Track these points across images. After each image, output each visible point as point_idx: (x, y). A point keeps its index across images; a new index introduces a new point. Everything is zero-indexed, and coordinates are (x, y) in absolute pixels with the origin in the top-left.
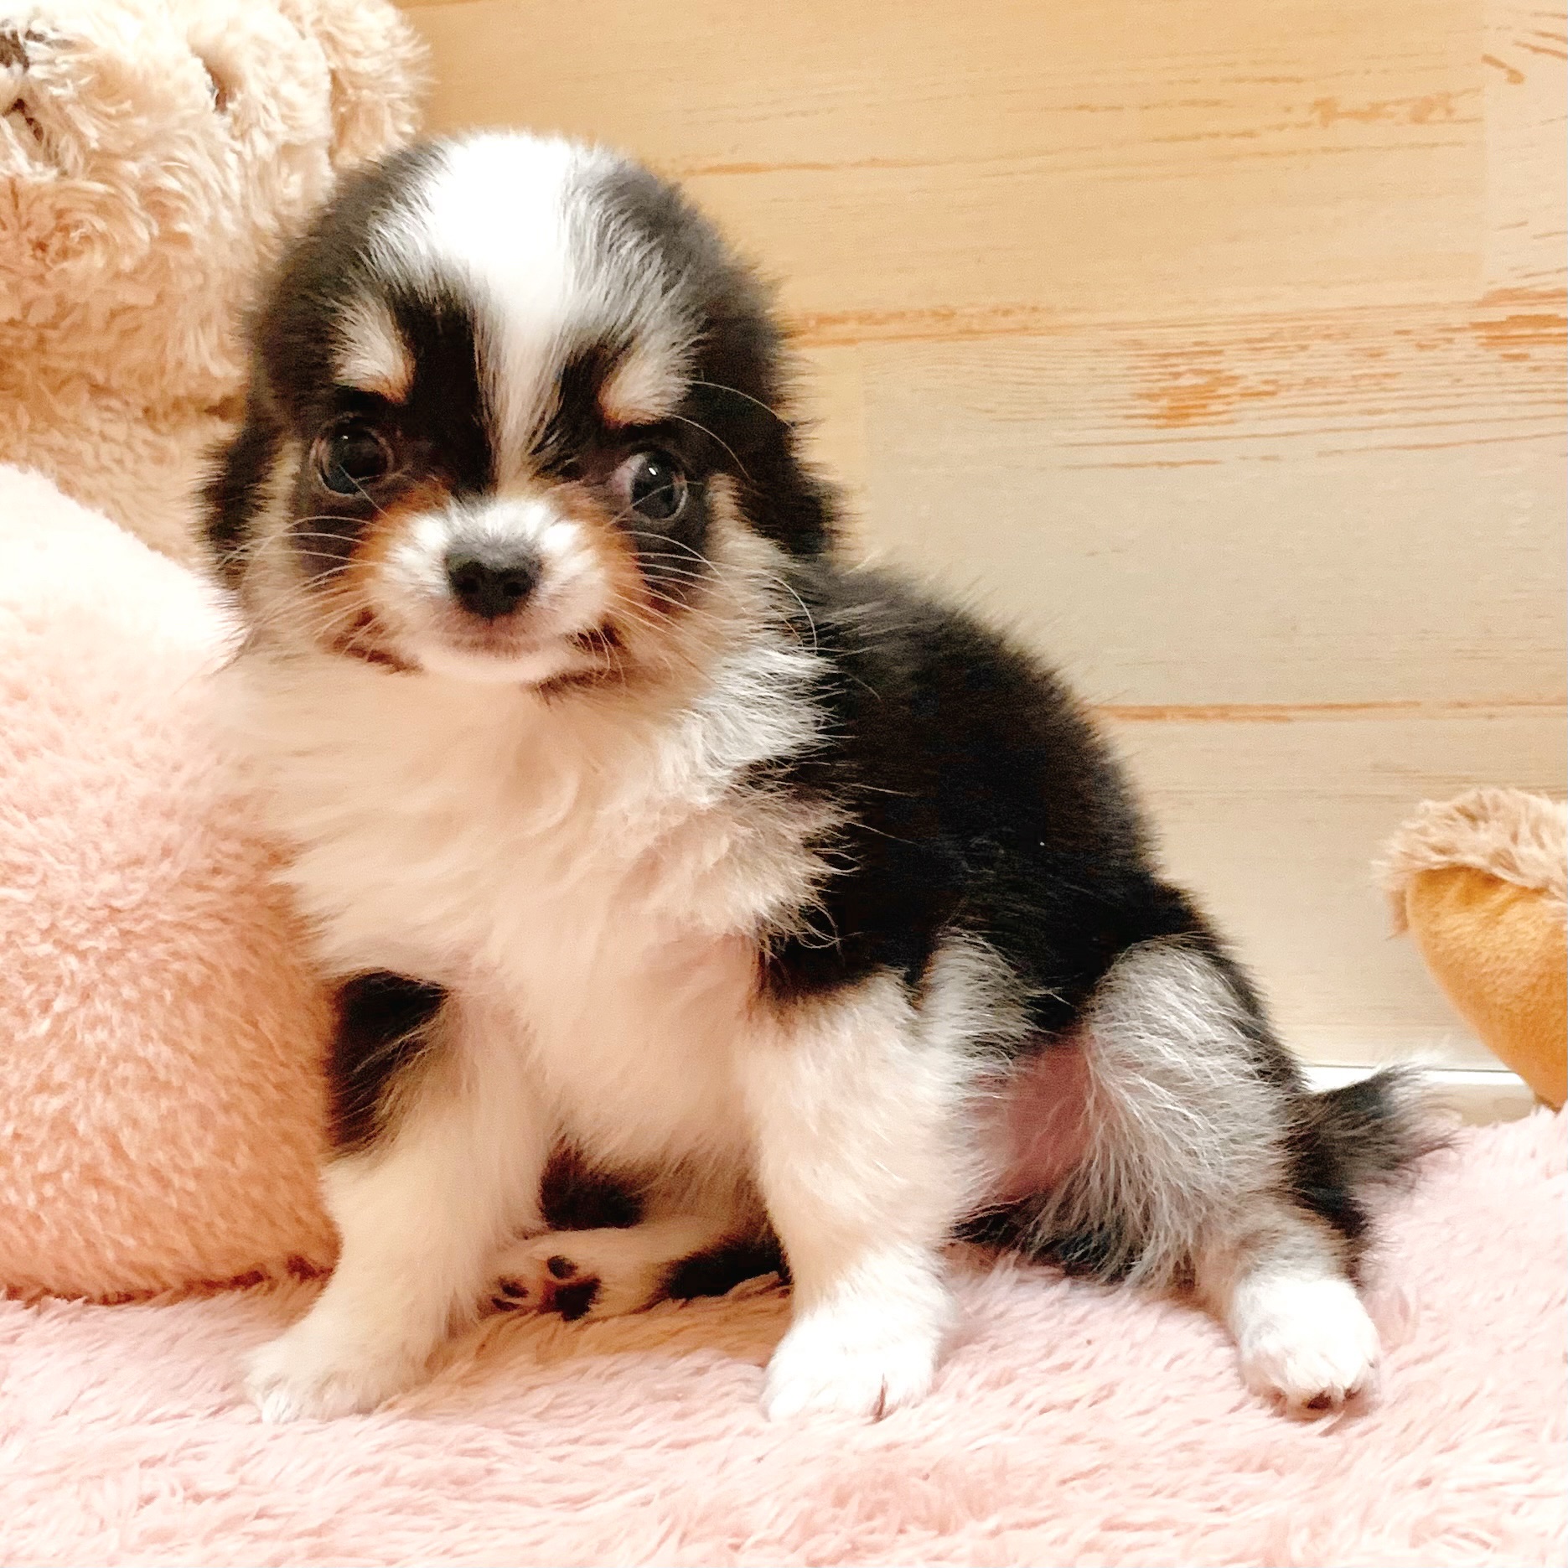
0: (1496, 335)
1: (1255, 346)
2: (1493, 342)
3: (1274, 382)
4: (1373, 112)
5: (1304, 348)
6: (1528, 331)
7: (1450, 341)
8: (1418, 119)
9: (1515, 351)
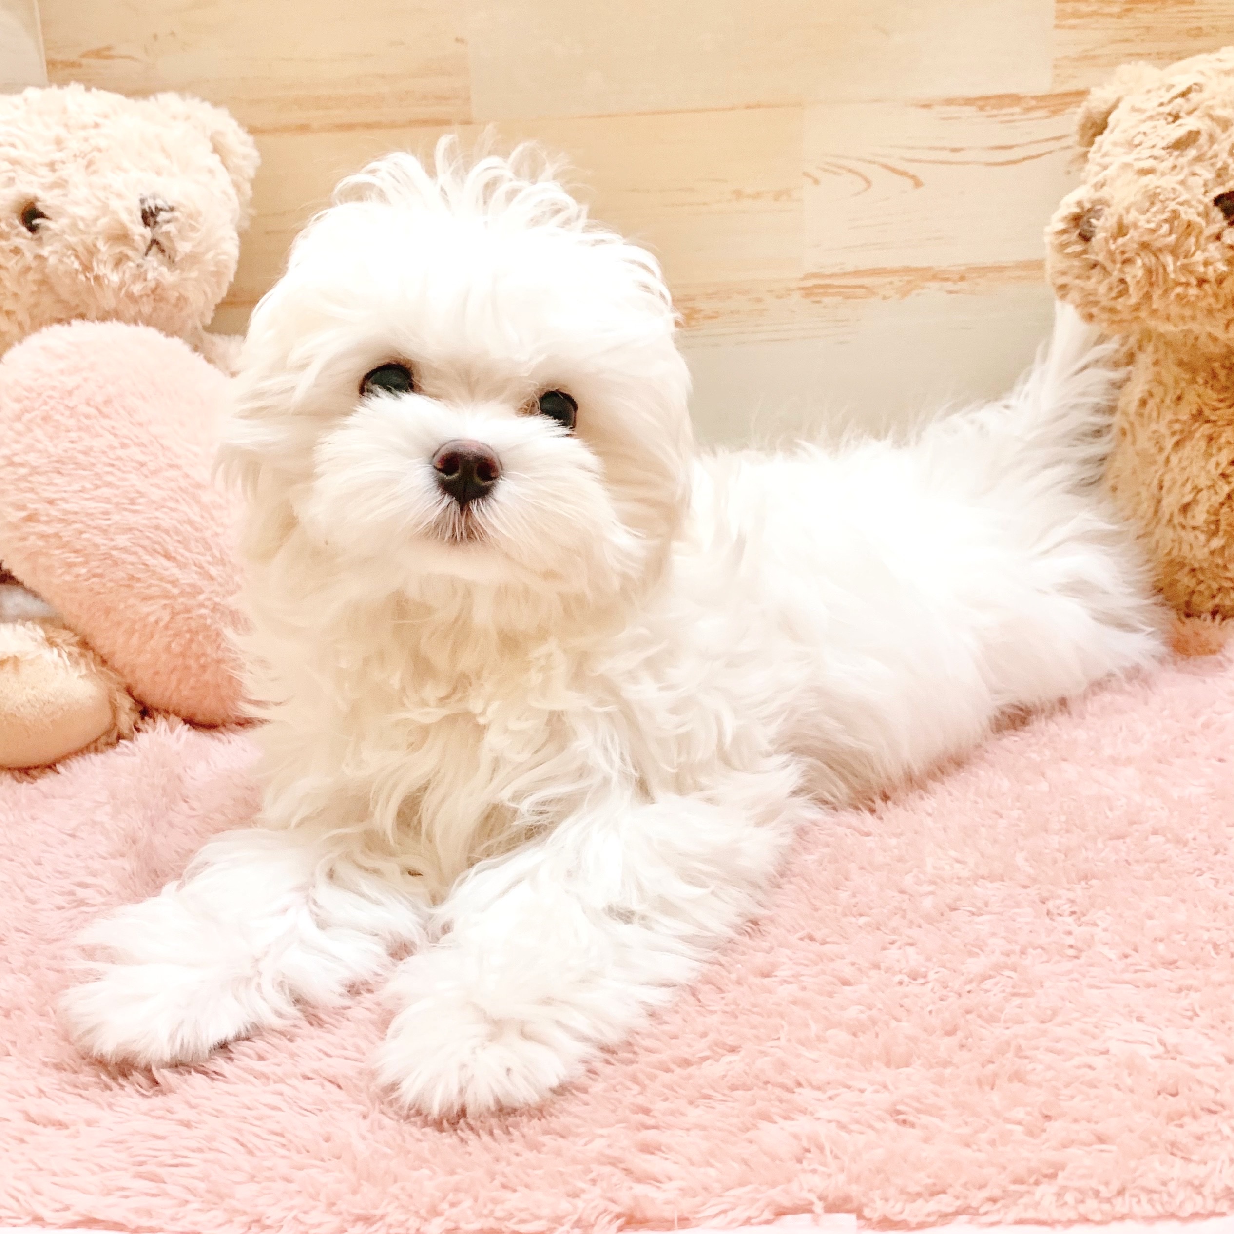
0: (808, 292)
1: (709, 296)
2: (807, 296)
3: (717, 312)
4: (758, 196)
5: (729, 298)
6: (821, 291)
7: (789, 295)
8: (776, 199)
9: (818, 299)
